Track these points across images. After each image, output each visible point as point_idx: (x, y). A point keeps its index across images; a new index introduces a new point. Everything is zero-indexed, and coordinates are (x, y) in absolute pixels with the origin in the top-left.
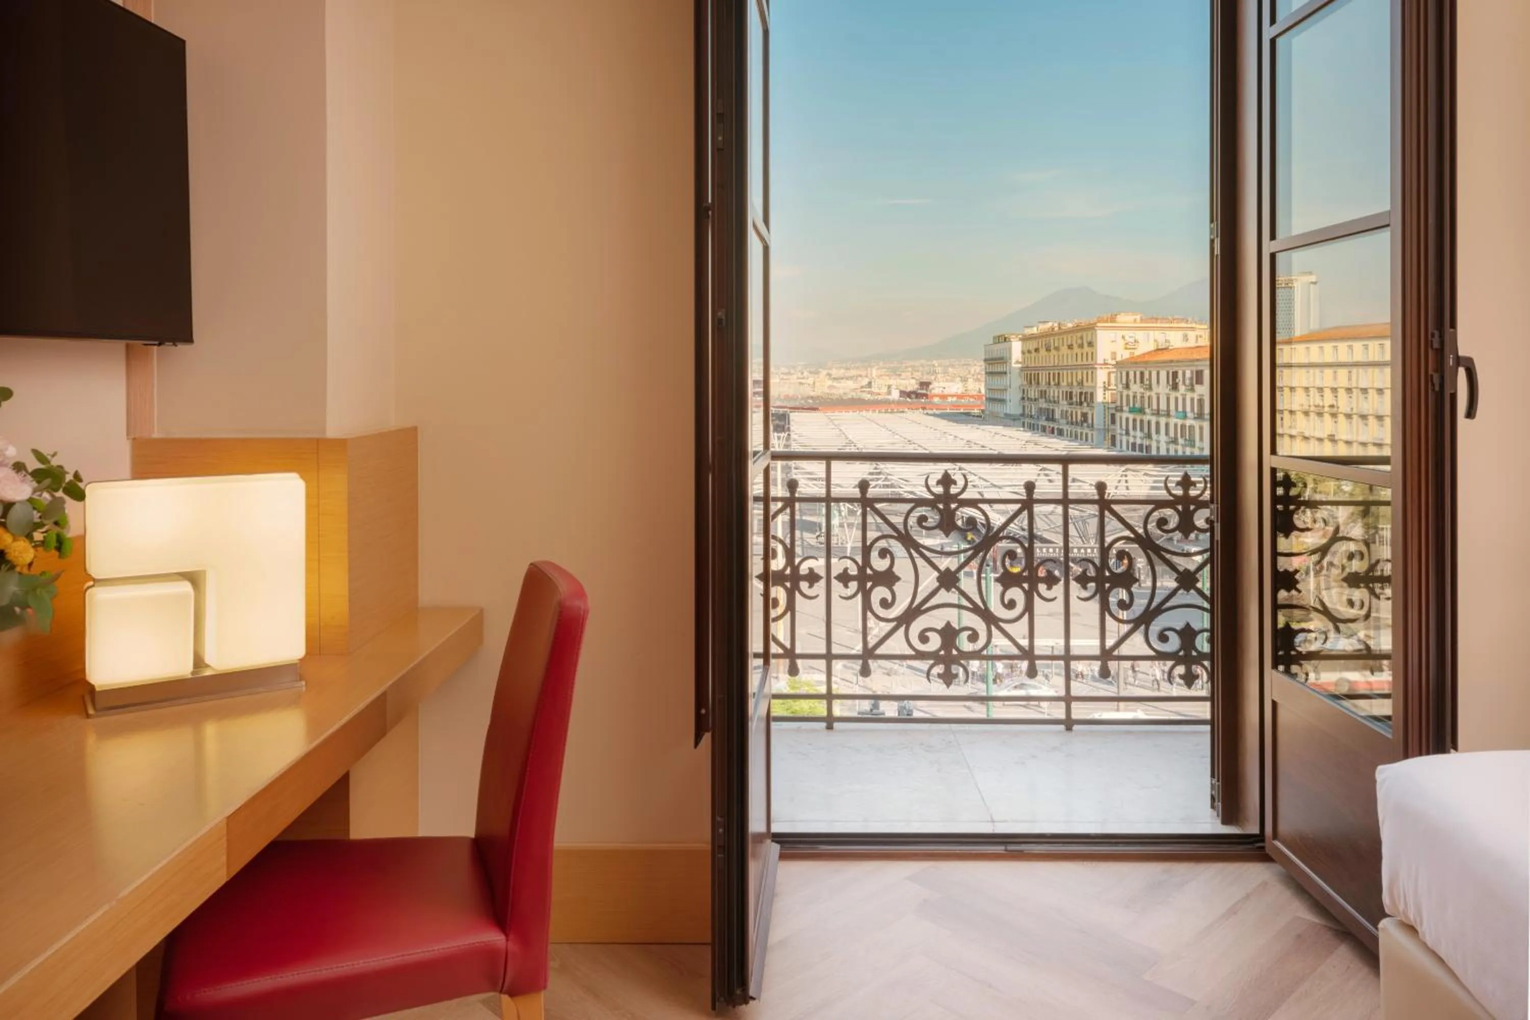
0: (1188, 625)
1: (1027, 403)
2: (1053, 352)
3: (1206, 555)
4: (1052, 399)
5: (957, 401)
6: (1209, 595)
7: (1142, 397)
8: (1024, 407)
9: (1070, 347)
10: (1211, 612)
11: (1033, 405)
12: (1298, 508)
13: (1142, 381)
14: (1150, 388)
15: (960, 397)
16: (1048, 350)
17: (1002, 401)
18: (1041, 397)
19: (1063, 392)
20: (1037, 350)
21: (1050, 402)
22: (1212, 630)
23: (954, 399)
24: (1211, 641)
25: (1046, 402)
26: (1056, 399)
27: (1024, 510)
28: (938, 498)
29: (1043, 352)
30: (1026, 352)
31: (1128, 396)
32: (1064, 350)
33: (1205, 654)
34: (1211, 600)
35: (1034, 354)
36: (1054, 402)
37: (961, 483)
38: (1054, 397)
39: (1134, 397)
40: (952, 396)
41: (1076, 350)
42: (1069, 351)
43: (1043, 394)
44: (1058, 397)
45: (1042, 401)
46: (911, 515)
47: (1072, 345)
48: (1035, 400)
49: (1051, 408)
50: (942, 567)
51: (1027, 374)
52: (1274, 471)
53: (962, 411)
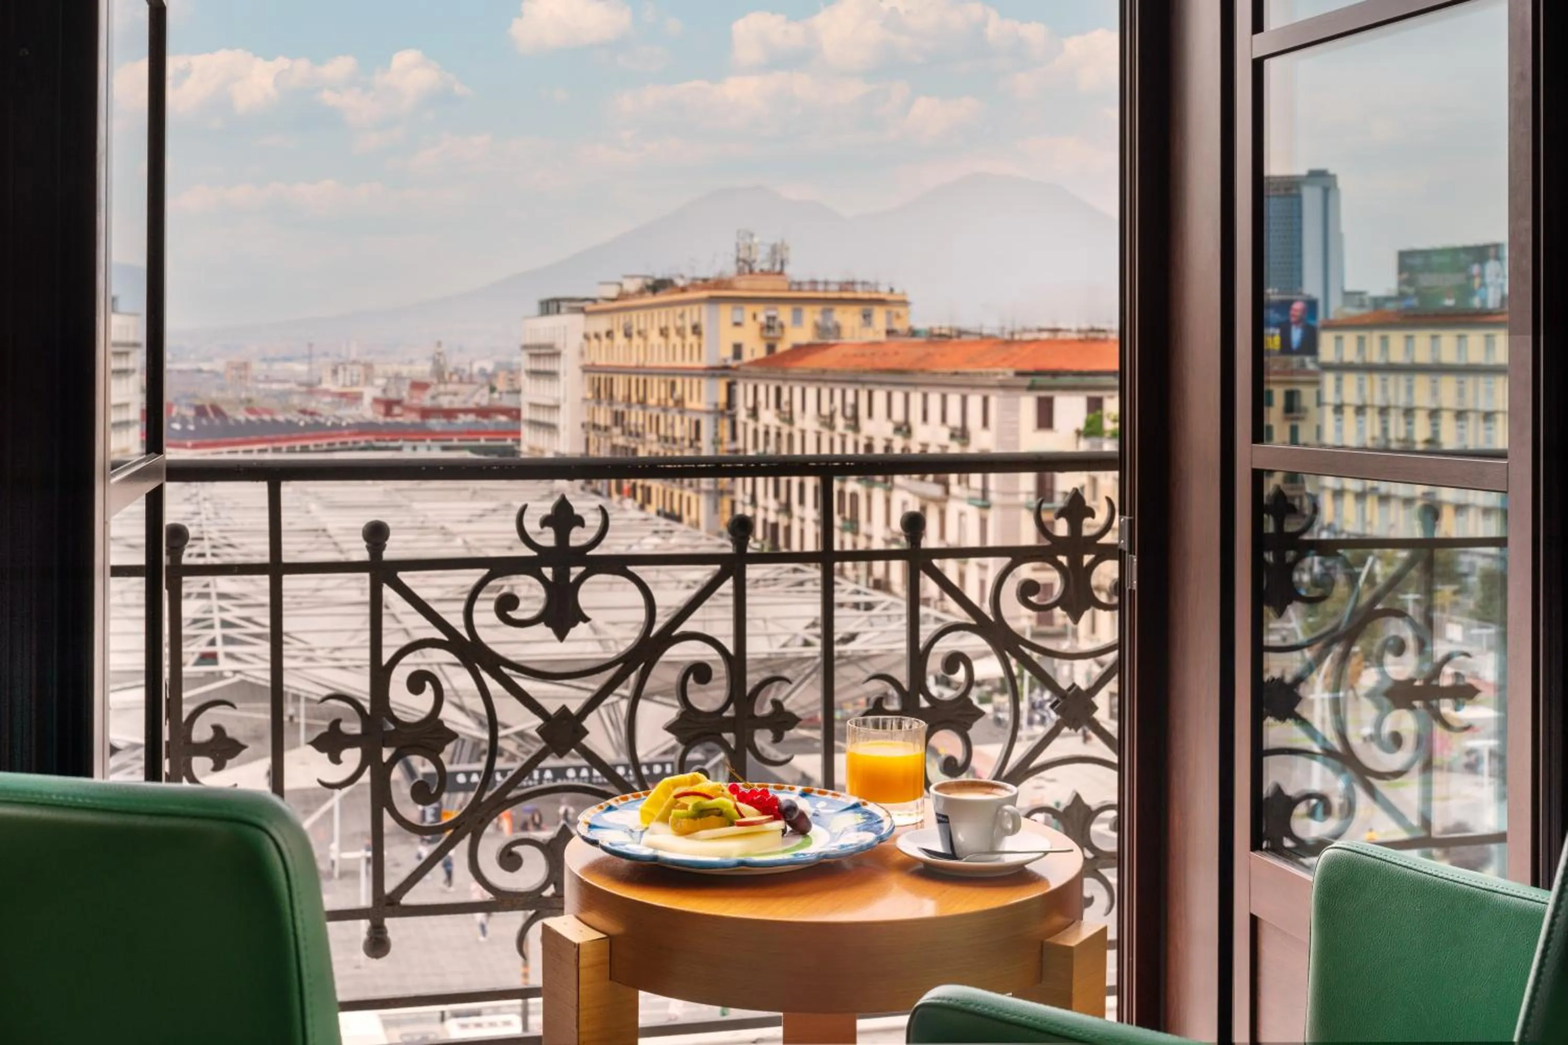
0: (1077, 798)
1: (592, 435)
2: (636, 340)
3: (1112, 657)
4: (633, 429)
5: (476, 422)
6: (1116, 735)
7: (779, 435)
8: (587, 440)
9: (664, 332)
10: (1120, 768)
11: (602, 440)
12: (1300, 557)
13: (778, 405)
14: (791, 421)
15: (483, 412)
16: (628, 335)
17: (551, 427)
18: (616, 424)
19: (651, 417)
20: (609, 334)
21: (630, 434)
22: (1120, 807)
23: (471, 418)
24: (1118, 826)
25: (623, 433)
26: (640, 430)
27: (727, 578)
28: (545, 555)
29: (619, 337)
30: (592, 336)
31: (756, 432)
32: (654, 337)
33: (1108, 855)
34: (1118, 745)
35: (605, 341)
36: (638, 435)
37: (593, 521)
38: (636, 426)
39: (767, 433)
40: (466, 411)
41: (674, 339)
42: (662, 340)
43: (618, 418)
44: (644, 426)
45: (617, 431)
46: (481, 595)
47: (666, 328)
48: (606, 429)
49: (633, 445)
50: (552, 708)
51: (593, 379)
52: (1258, 477)
53: (483, 442)
